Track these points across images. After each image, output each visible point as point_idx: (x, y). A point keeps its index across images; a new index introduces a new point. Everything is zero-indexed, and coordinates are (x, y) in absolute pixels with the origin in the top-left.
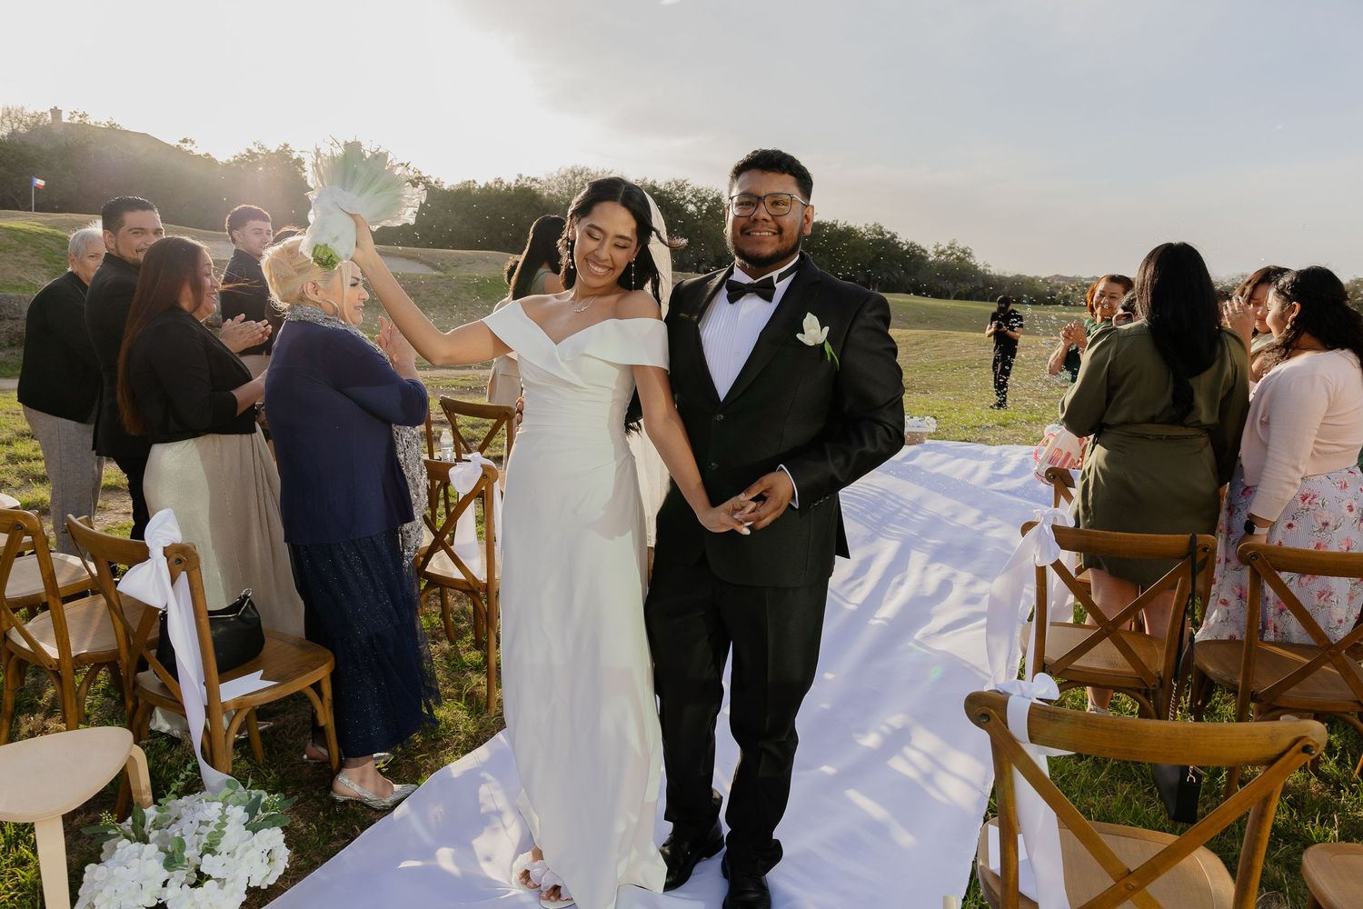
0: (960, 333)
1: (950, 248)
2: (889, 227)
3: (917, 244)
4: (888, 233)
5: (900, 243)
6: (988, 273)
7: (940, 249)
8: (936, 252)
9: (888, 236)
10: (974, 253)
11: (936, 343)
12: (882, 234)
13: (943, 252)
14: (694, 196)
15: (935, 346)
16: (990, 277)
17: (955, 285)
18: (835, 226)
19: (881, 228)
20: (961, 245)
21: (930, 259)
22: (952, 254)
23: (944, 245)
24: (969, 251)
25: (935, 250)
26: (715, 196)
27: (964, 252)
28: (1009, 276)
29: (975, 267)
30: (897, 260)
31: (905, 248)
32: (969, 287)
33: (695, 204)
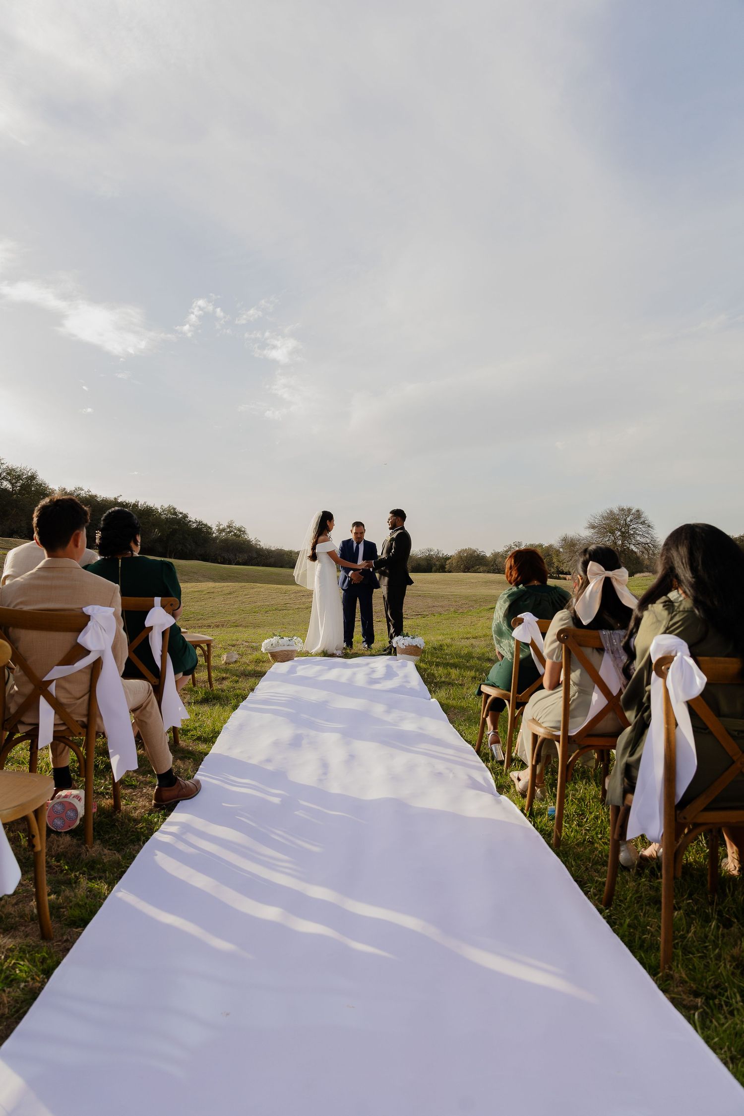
0: (262, 585)
1: (229, 527)
2: (181, 508)
3: (205, 522)
4: (181, 513)
5: (190, 521)
6: (258, 547)
7: (221, 527)
8: (218, 530)
9: (181, 516)
10: (248, 531)
11: (246, 592)
12: (175, 513)
13: (223, 530)
14: (8, 474)
15: (245, 595)
16: (261, 550)
17: (235, 555)
18: (137, 506)
19: (174, 509)
20: (237, 524)
21: (214, 535)
22: (230, 532)
23: (224, 525)
24: (243, 529)
25: (217, 528)
26: (29, 474)
27: (240, 530)
28: (273, 549)
29: (249, 541)
30: (189, 535)
31: (195, 525)
32: (246, 556)
33: (10, 481)
